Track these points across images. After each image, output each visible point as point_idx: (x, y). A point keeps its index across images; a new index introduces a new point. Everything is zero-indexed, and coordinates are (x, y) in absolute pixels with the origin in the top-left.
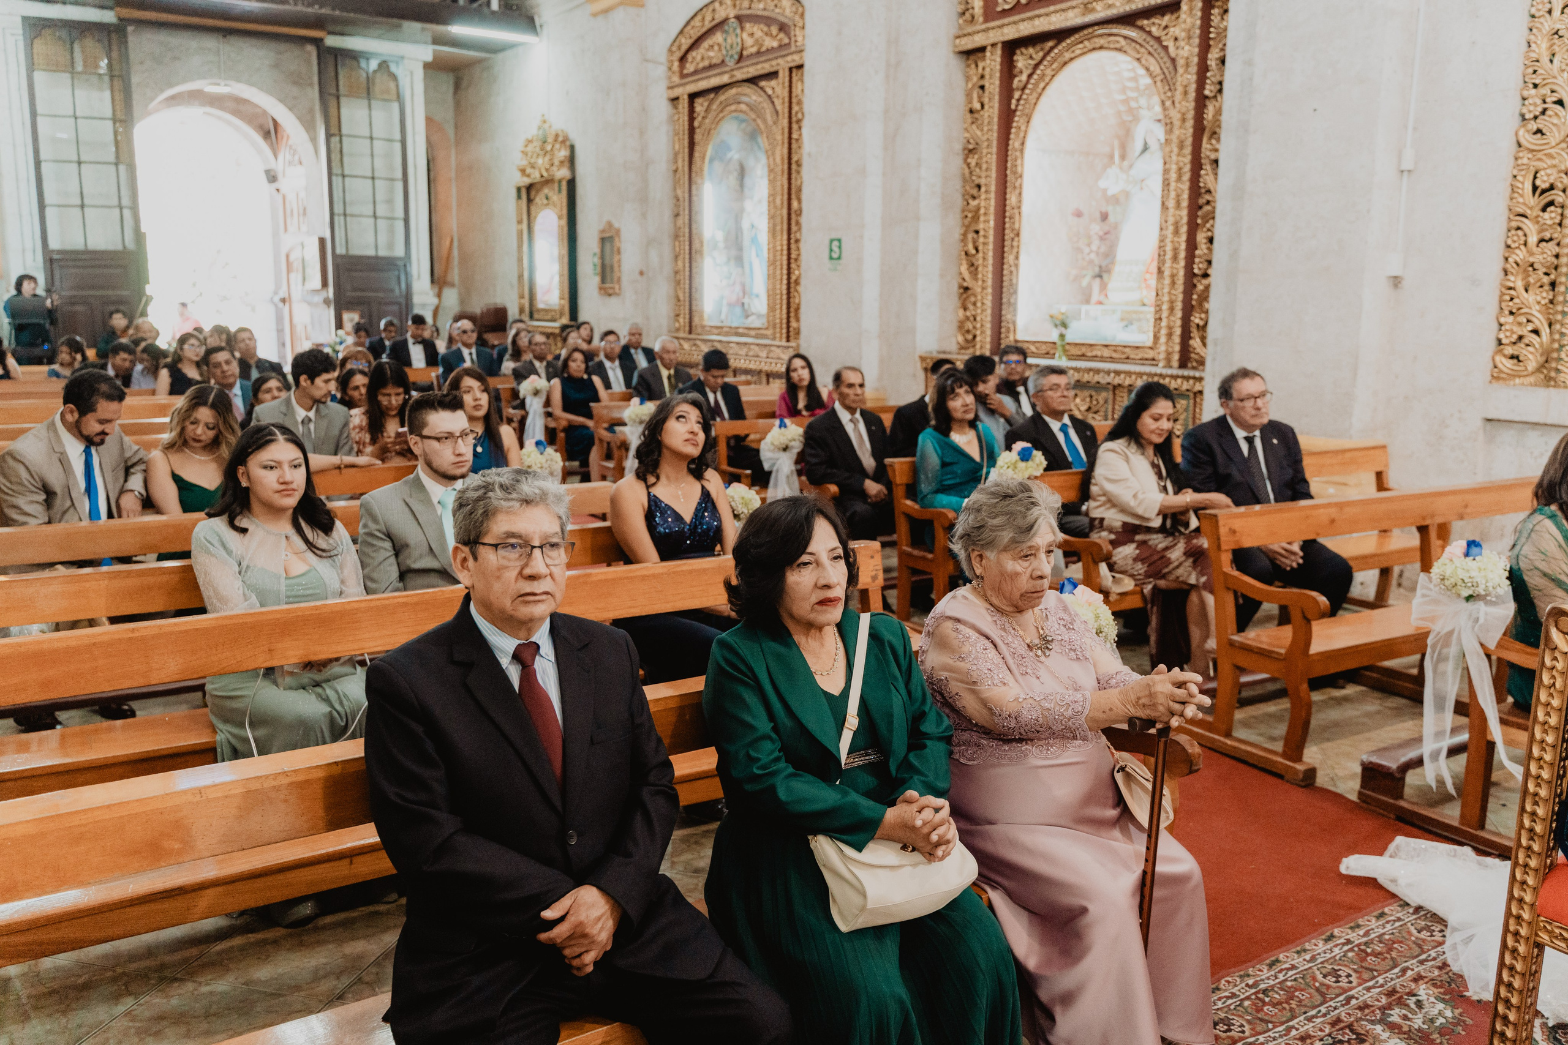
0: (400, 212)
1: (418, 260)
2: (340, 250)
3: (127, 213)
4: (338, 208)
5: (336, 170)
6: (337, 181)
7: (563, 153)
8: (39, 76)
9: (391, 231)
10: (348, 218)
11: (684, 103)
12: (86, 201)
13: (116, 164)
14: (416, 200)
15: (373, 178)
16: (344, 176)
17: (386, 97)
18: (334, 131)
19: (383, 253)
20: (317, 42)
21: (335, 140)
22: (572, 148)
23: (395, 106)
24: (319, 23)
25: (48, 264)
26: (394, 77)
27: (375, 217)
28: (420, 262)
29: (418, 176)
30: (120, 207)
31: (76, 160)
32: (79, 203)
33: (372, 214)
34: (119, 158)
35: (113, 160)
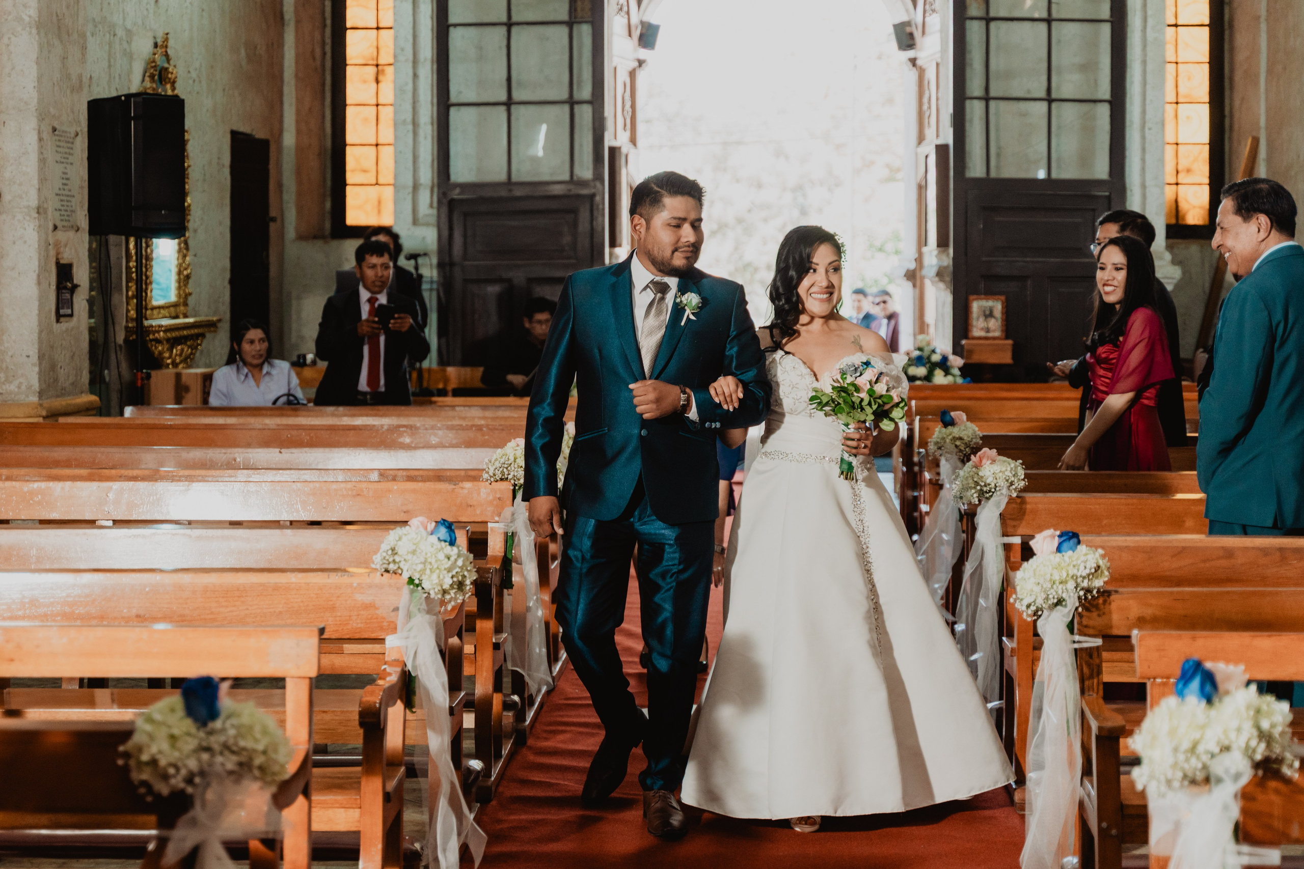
0: (1104, 90)
1: (1144, 186)
2: (976, 169)
3: (585, 113)
4: (975, 86)
6: (975, 30)
9: (1088, 130)
10: (993, 105)
12: (517, 95)
13: (570, 24)
14: (1144, 62)
15: (1049, 20)
16: (988, 20)
19: (1067, 171)
25: (445, 210)
27: (1050, 100)
28: (1147, 190)
29: (1149, 12)
30: (572, 102)
31: (504, 19)
32: (503, 97)
33: (1042, 94)
34: (576, 10)
35: (565, 16)
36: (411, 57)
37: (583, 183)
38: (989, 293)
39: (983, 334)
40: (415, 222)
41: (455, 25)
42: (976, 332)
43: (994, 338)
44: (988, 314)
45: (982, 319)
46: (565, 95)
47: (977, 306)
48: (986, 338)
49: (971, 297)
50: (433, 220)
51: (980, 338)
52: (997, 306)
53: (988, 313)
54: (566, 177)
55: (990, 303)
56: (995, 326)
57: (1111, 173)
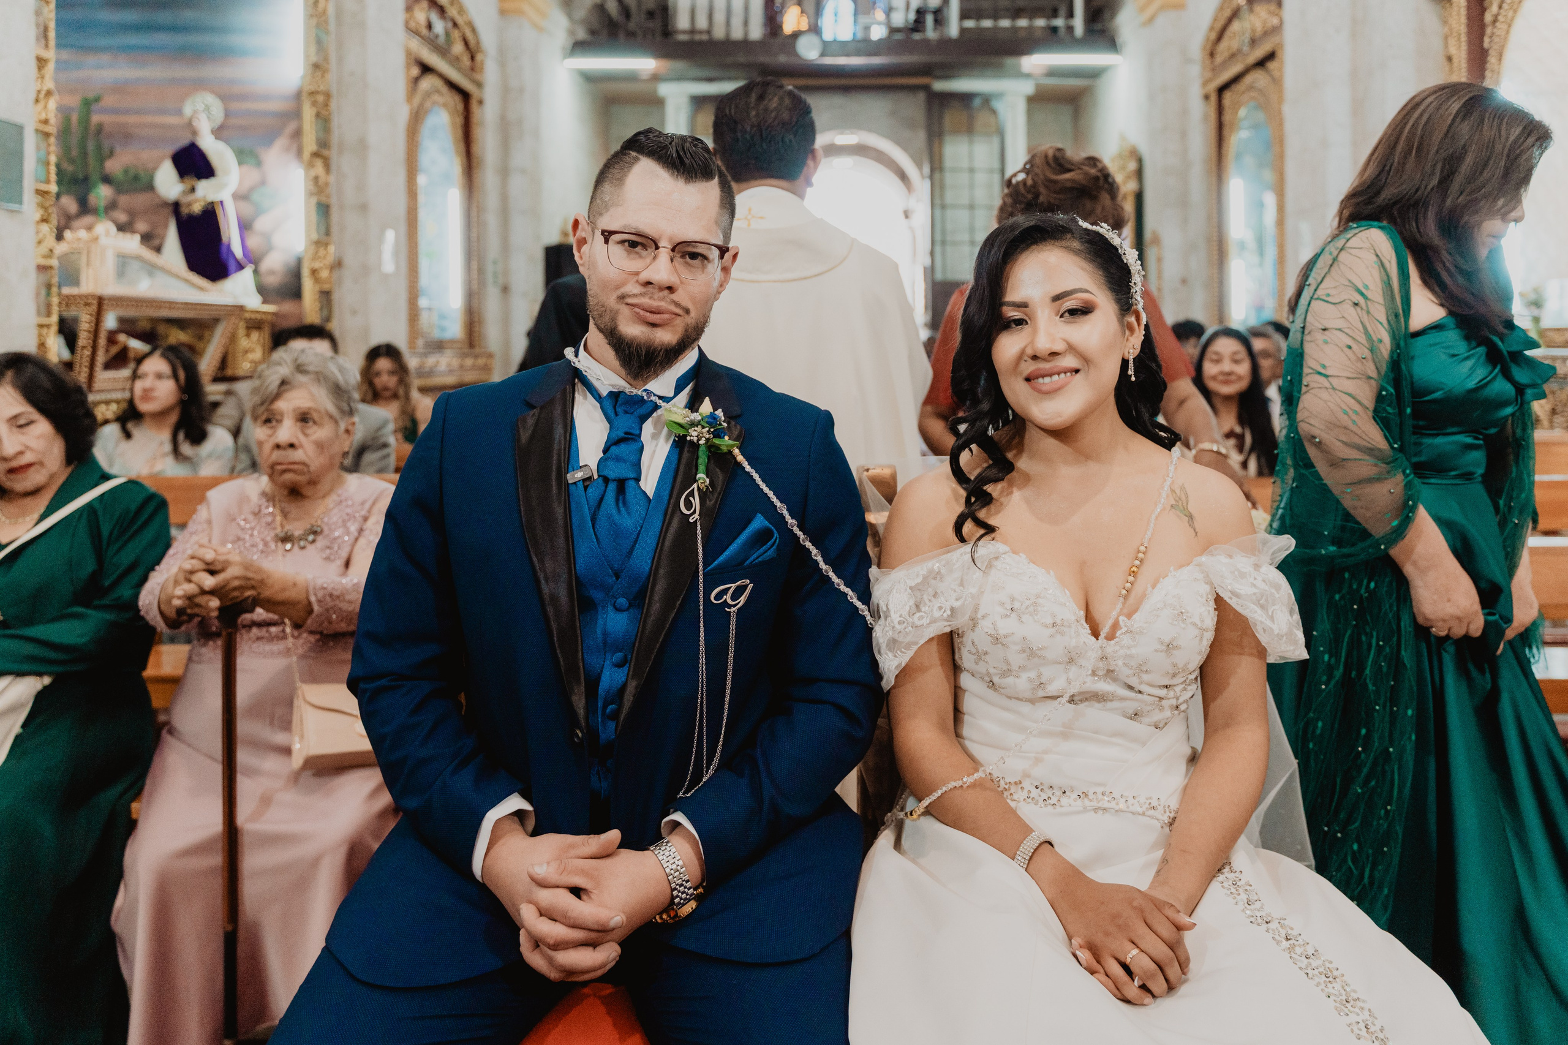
2: (940, 276)
4: (938, 237)
5: (937, 201)
6: (938, 212)
7: (1132, 166)
10: (949, 249)
11: (1214, 98)
15: (972, 207)
16: (946, 207)
17: (987, 133)
18: (936, 167)
20: (926, 88)
21: (937, 175)
22: (1140, 161)
23: (996, 141)
24: (928, 70)
26: (994, 112)
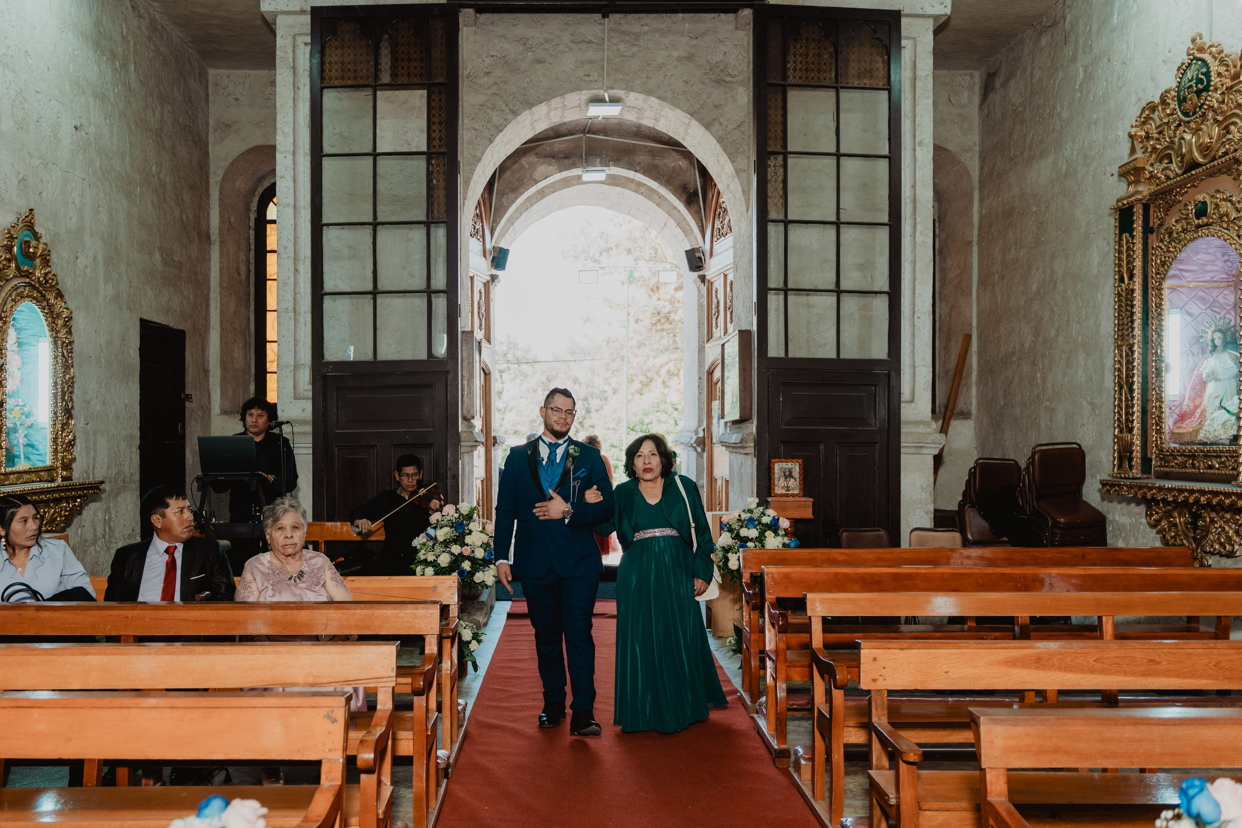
0: (883, 283)
1: (913, 366)
3: (440, 302)
4: (775, 279)
5: (774, 212)
6: (775, 232)
8: (330, 98)
10: (791, 296)
12: (382, 286)
13: (427, 224)
14: (913, 261)
15: (838, 224)
16: (787, 223)
17: (867, 82)
18: (773, 147)
19: (850, 352)
21: (774, 162)
23: (881, 99)
25: (319, 386)
27: (838, 292)
28: (916, 369)
29: (918, 220)
30: (429, 292)
31: (371, 220)
32: (369, 287)
33: (832, 287)
34: (433, 212)
35: (423, 218)
36: (292, 255)
37: (440, 362)
38: (790, 456)
39: (784, 492)
40: (297, 397)
41: (328, 225)
42: (778, 490)
43: (793, 495)
44: (789, 475)
45: (782, 479)
46: (423, 286)
47: (779, 467)
48: (787, 495)
49: (773, 460)
50: (310, 394)
51: (782, 495)
52: (795, 467)
53: (787, 473)
54: (424, 356)
55: (789, 465)
56: (794, 485)
57: (889, 355)
